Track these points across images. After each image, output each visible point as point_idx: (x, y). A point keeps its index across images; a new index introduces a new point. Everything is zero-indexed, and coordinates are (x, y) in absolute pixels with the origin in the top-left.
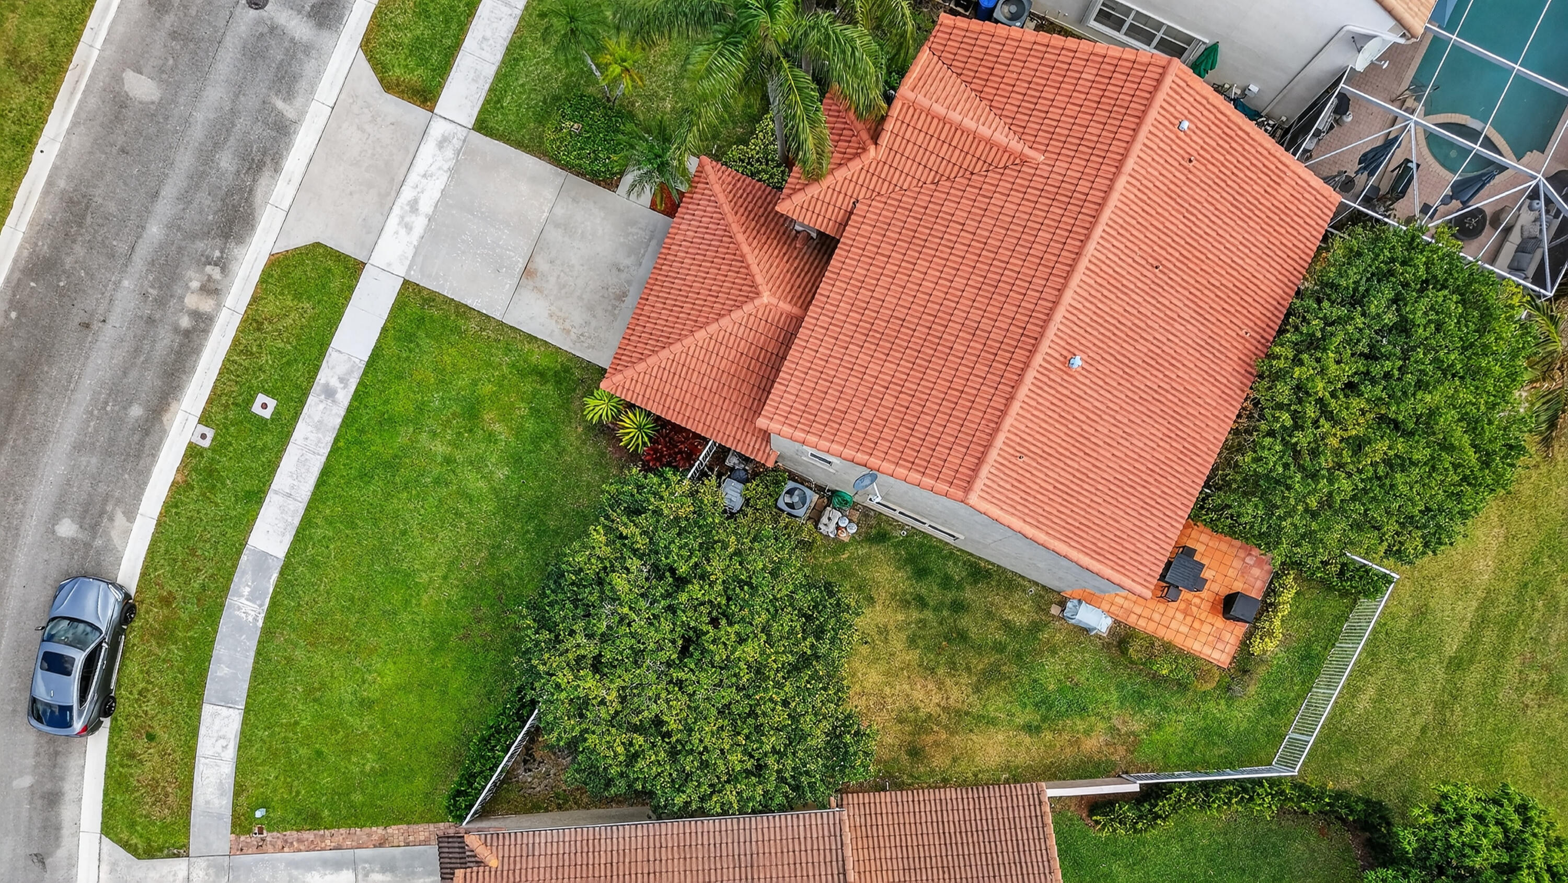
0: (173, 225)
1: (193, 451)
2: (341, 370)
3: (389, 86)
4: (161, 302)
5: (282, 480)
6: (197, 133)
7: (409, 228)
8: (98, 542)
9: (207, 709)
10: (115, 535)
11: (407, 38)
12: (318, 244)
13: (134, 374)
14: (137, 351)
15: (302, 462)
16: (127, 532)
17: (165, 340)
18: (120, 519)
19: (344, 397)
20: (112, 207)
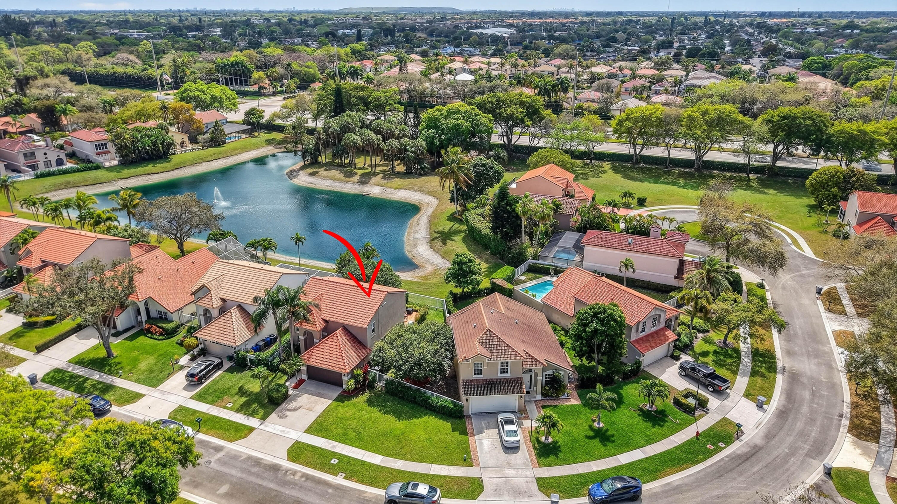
0: (272, 481)
1: (345, 478)
2: (327, 444)
3: (246, 436)
4: (295, 484)
5: (359, 457)
6: (244, 476)
7: (288, 432)
8: (373, 500)
9: (431, 473)
10: (371, 496)
11: (233, 433)
12: (288, 451)
13: (317, 491)
14: (310, 490)
15: (354, 452)
16: (370, 493)
17: (309, 484)
18: (365, 495)
19: (336, 443)
20: (261, 496)
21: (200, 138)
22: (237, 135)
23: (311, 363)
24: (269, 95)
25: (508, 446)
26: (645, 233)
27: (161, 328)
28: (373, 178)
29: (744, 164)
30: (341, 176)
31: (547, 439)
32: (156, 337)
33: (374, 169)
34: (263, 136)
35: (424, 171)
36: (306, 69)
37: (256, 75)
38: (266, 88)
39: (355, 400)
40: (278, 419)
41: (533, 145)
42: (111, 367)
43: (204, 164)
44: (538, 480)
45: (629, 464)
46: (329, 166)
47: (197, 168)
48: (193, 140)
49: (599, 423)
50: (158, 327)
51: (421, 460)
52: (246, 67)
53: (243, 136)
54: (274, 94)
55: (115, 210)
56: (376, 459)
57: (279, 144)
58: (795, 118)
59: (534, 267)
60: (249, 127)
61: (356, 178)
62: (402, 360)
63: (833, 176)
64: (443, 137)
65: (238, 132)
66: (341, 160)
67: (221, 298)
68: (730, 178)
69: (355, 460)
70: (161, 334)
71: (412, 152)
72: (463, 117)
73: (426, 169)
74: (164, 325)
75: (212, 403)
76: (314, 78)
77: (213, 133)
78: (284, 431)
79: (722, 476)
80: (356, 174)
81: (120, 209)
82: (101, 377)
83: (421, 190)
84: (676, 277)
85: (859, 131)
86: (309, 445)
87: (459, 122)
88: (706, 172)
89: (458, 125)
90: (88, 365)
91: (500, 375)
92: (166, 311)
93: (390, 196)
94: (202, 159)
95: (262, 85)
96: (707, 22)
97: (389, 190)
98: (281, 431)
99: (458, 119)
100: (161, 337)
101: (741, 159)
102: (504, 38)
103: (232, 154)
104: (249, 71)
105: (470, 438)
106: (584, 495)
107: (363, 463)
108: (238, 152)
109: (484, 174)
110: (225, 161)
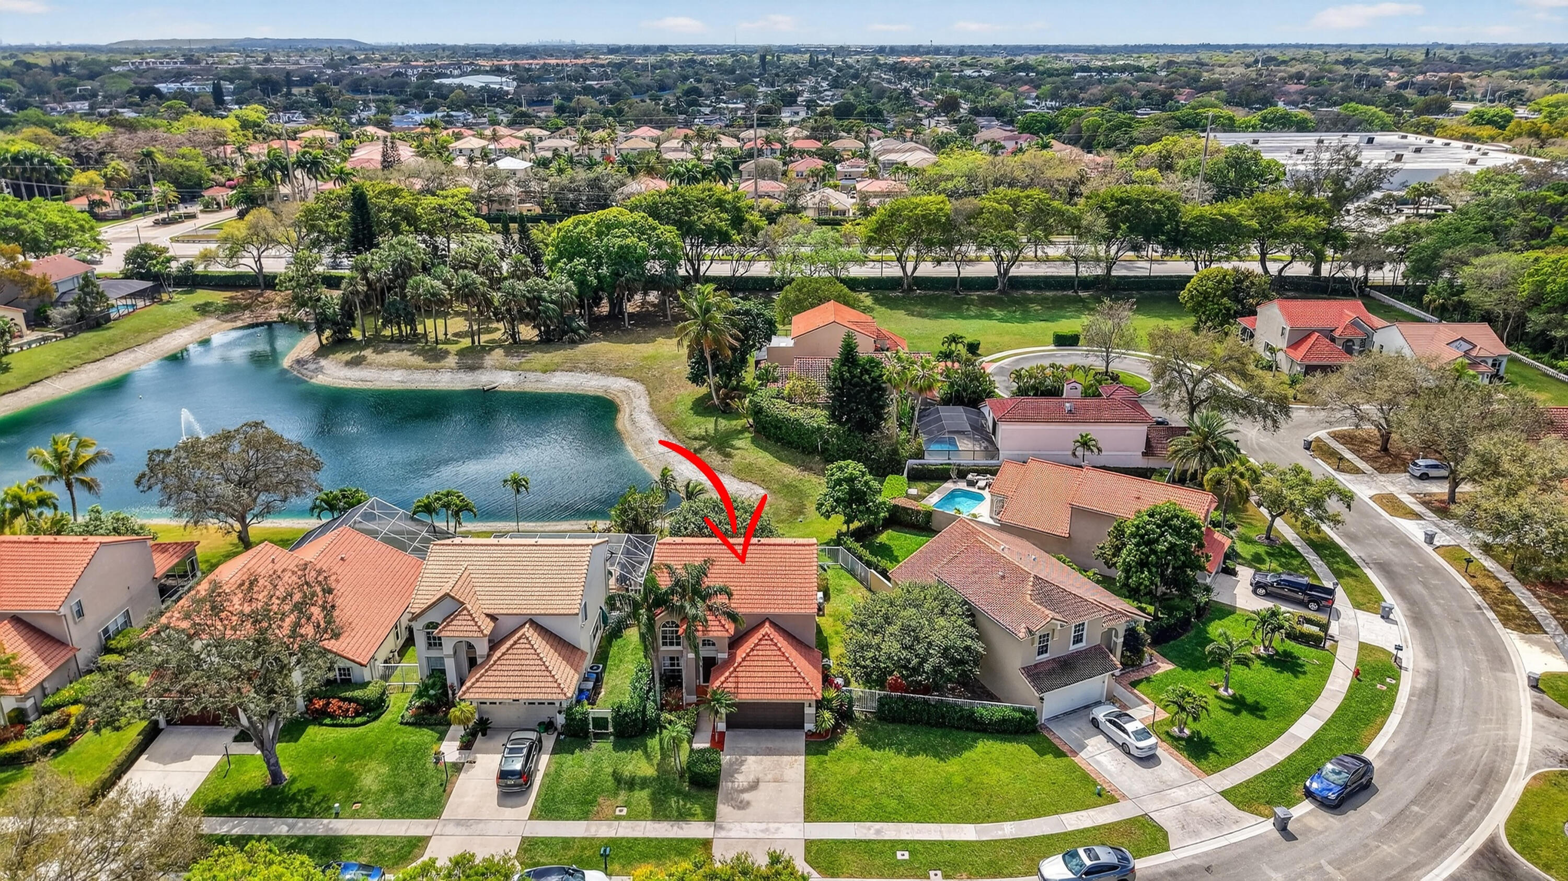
2: (865, 831)
5: (936, 837)
7: (778, 829)
9: (1070, 829)
12: (806, 859)
15: (919, 832)
19: (878, 826)
21: (55, 314)
22: (129, 302)
23: (744, 696)
24: (115, 218)
25: (1144, 755)
26: (1055, 392)
27: (350, 700)
28: (487, 357)
29: (1071, 277)
30: (418, 360)
31: (1181, 731)
32: (349, 721)
33: (476, 338)
34: (183, 301)
35: (579, 335)
36: (182, 162)
37: (80, 178)
38: (105, 204)
39: (841, 746)
40: (736, 811)
41: (738, 274)
42: (301, 801)
43: (89, 367)
44: (1224, 794)
45: (1314, 737)
46: (376, 342)
47: (77, 376)
48: (37, 320)
49: (1226, 690)
50: (344, 699)
51: (1036, 812)
52: (52, 163)
53: (140, 303)
54: (126, 215)
55: (41, 480)
56: (967, 832)
57: (227, 313)
58: (1139, 202)
59: (921, 470)
60: (150, 284)
61: (452, 360)
62: (917, 656)
63: (1220, 282)
64: (604, 270)
65: (133, 296)
66: (399, 328)
67: (488, 615)
68: (1055, 300)
69: (933, 843)
70: (358, 714)
71: (552, 302)
72: (632, 233)
73: (581, 332)
74: (358, 693)
75: (585, 816)
76: (200, 178)
77: (80, 302)
78: (767, 830)
79: (1430, 723)
80: (447, 353)
81: (54, 478)
82: (291, 827)
83: (594, 368)
84: (1144, 454)
85: (1224, 215)
86: (836, 841)
87: (628, 241)
88: (1016, 294)
89: (628, 247)
90: (239, 810)
91: (1073, 648)
92: (349, 664)
93: (540, 385)
94: (77, 358)
95: (97, 197)
96: (814, 64)
97: (532, 376)
98: (762, 831)
99: (625, 236)
100: (358, 720)
101: (1068, 271)
102: (507, 93)
103: (140, 340)
104: (59, 170)
105: (1076, 759)
106: (1299, 800)
107: (952, 844)
108: (149, 335)
109: (751, 327)
110: (132, 356)
